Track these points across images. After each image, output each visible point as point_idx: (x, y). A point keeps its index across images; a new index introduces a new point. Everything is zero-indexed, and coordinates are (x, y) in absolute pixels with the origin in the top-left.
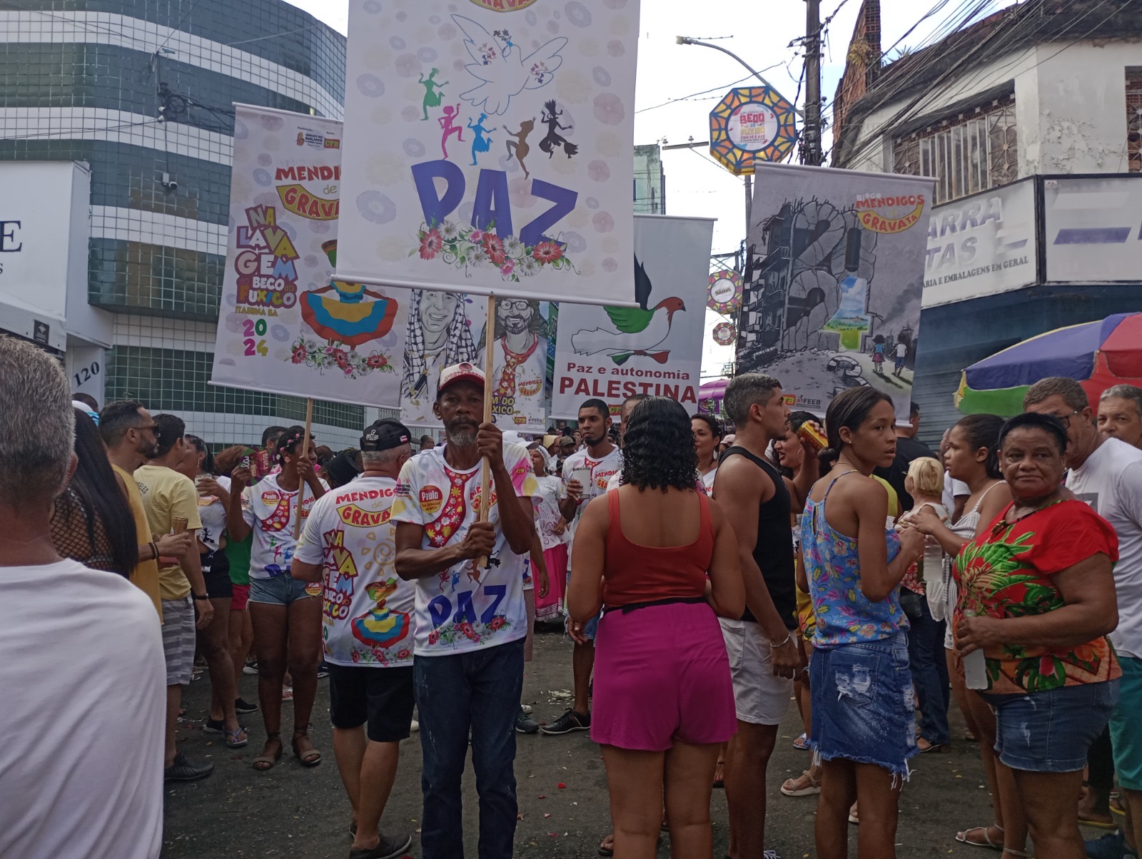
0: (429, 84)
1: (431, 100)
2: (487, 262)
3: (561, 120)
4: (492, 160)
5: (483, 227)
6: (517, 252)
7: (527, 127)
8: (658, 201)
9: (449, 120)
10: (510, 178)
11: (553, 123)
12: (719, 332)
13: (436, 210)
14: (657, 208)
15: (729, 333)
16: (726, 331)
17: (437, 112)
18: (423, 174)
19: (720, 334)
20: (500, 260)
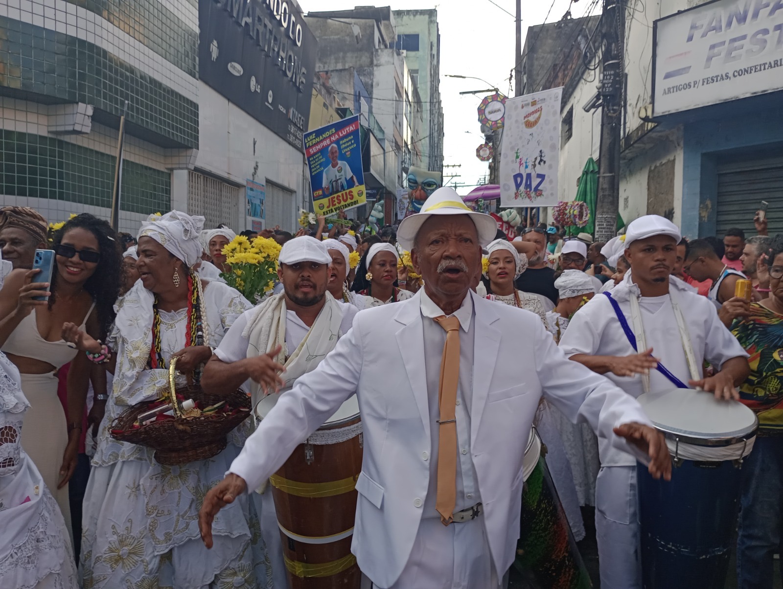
0: (517, 153)
1: (517, 157)
2: (527, 198)
3: (543, 155)
4: (529, 171)
5: (527, 189)
6: (533, 194)
7: (536, 159)
8: (434, 52)
9: (521, 162)
10: (532, 174)
11: (541, 156)
12: (481, 151)
13: (518, 186)
14: (434, 57)
15: (488, 152)
16: (486, 150)
17: (518, 160)
18: (516, 177)
19: (481, 153)
20: (530, 197)
